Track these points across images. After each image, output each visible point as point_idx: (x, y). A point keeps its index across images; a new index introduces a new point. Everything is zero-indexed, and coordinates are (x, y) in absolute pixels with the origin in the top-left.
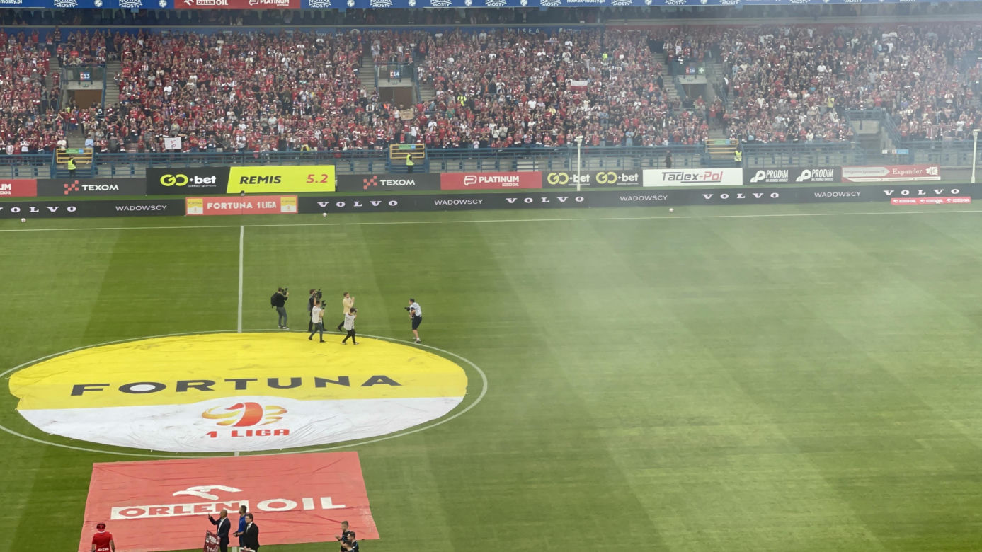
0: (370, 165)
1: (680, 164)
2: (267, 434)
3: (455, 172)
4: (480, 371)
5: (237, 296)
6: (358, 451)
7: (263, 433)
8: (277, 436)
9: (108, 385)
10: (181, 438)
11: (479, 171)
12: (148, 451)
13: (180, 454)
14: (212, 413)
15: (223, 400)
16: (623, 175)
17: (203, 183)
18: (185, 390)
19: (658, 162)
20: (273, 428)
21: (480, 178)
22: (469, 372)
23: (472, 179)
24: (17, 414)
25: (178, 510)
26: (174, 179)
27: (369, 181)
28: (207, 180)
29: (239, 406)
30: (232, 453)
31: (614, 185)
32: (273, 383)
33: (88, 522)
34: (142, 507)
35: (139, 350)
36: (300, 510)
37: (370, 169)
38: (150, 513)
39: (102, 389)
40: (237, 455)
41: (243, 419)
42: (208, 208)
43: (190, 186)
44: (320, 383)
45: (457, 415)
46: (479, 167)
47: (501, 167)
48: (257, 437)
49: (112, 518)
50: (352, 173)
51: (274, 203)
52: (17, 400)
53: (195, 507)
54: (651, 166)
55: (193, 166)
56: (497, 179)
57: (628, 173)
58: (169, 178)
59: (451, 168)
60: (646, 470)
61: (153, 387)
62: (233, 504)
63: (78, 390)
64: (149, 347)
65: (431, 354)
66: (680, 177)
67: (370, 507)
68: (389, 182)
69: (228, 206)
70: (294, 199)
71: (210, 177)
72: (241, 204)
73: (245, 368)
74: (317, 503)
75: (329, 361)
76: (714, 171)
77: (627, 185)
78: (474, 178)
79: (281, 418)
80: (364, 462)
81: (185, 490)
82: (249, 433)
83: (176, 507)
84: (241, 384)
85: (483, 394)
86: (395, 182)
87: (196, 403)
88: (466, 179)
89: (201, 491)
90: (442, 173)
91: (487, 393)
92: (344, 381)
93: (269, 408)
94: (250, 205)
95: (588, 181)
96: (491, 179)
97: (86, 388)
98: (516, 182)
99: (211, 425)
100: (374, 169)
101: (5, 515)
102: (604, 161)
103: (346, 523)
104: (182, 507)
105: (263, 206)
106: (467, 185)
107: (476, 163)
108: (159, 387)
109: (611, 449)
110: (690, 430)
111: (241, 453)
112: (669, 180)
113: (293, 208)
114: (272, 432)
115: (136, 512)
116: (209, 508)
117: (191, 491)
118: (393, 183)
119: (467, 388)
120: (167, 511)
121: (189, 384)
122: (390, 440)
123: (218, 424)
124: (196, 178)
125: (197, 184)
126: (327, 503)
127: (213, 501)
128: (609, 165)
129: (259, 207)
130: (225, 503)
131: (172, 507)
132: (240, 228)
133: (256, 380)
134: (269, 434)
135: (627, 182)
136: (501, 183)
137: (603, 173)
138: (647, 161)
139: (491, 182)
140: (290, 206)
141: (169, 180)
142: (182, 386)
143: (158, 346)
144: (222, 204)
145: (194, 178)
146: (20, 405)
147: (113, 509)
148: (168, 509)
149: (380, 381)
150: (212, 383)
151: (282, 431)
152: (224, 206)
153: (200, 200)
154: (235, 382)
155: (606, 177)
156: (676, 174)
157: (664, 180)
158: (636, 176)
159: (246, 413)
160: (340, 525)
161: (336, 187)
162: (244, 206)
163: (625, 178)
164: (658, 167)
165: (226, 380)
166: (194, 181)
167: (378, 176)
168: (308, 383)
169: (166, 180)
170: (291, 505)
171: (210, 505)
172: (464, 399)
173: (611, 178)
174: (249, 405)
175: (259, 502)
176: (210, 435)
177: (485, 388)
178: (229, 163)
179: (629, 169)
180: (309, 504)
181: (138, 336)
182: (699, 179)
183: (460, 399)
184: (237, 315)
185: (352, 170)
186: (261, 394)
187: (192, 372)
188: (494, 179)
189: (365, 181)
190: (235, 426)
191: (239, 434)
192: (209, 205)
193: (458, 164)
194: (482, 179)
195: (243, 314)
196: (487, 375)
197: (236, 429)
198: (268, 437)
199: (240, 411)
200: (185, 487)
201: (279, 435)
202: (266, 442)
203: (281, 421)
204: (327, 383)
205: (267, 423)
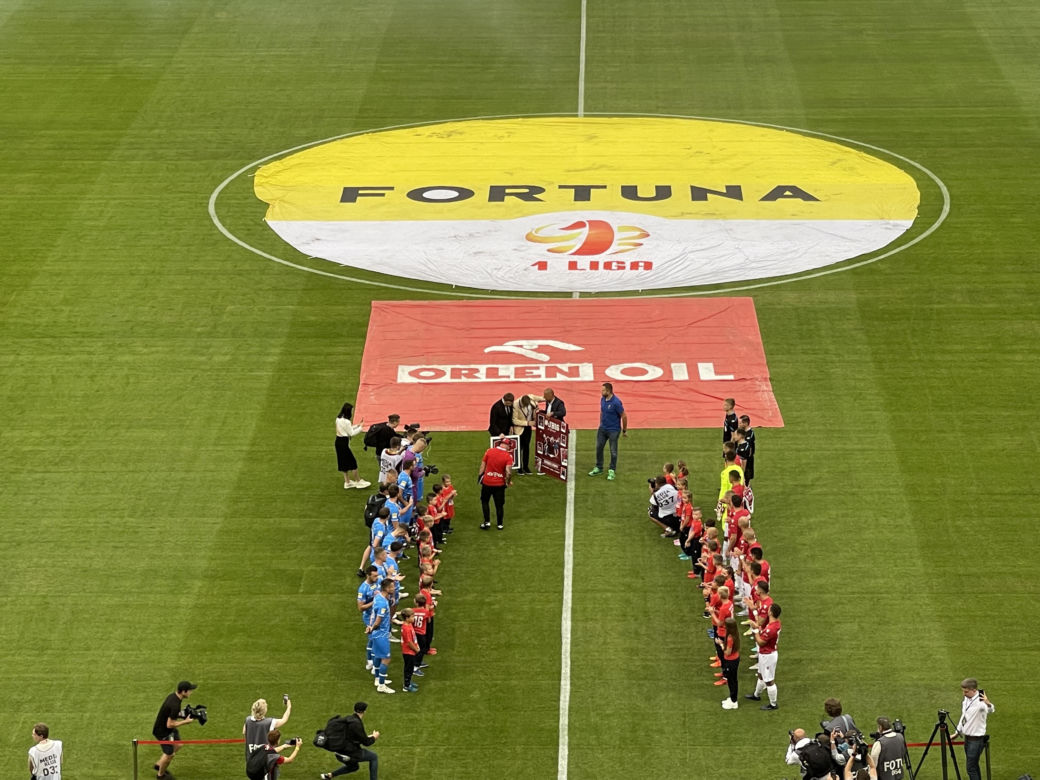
2: (620, 268)
4: (940, 183)
5: (578, 62)
6: (754, 296)
7: (614, 266)
8: (634, 271)
9: (392, 188)
10: (496, 269)
12: (448, 287)
13: (494, 292)
14: (541, 234)
15: (556, 214)
18: (501, 199)
20: (628, 259)
22: (924, 184)
24: (267, 227)
25: (492, 373)
29: (580, 225)
30: (569, 294)
32: (630, 192)
34: (441, 367)
35: (434, 139)
36: (667, 379)
38: (452, 376)
39: (383, 195)
40: (576, 296)
41: (585, 244)
44: (699, 194)
45: (903, 248)
48: (606, 271)
49: (399, 381)
52: (264, 206)
53: (516, 369)
61: (455, 194)
62: (570, 368)
63: (350, 195)
64: (449, 136)
65: (865, 155)
67: (771, 379)
73: (588, 169)
74: (693, 371)
75: (712, 162)
79: (641, 244)
80: (763, 313)
81: (501, 344)
82: (594, 266)
83: (488, 369)
84: (582, 193)
85: (943, 216)
87: (518, 218)
89: (526, 347)
91: (949, 215)
92: (734, 192)
93: (623, 229)
97: (360, 192)
99: (539, 252)
101: (251, 371)
103: (733, 403)
104: (497, 369)
108: (465, 194)
111: (583, 294)
114: (628, 265)
115: (432, 374)
116: (536, 372)
117: (509, 347)
119: (918, 208)
120: (476, 375)
121: (507, 191)
122: (802, 282)
123: (549, 250)
126: (706, 371)
127: (542, 362)
130: (559, 366)
131: (483, 368)
133: (605, 187)
134: (624, 268)
142: (497, 193)
143: (461, 133)
146: (269, 213)
147: (400, 368)
148: (477, 371)
149: (788, 193)
150: (541, 190)
151: (641, 264)
154: (573, 190)
159: (589, 235)
160: (725, 405)
165: (560, 187)
168: (681, 195)
170: (655, 372)
171: (538, 368)
172: (914, 223)
174: (594, 224)
175: (608, 366)
176: (537, 267)
177: (947, 208)
180: (680, 372)
181: (435, 118)
183: (909, 224)
184: (577, 90)
186: (612, 208)
187: (511, 174)
190: (573, 254)
191: (579, 267)
195: (586, 89)
196: (949, 188)
197: (575, 258)
198: (621, 271)
199: (581, 233)
200: (501, 342)
201: (637, 269)
202: (619, 279)
203: (640, 248)
204: (709, 195)
205: (621, 252)
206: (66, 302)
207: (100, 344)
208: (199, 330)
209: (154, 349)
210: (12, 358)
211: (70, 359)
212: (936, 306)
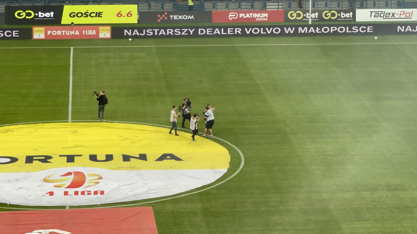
0: (162, 5)
1: (382, 5)
2: (89, 194)
3: (223, 10)
4: (239, 152)
5: (68, 96)
6: (153, 206)
7: (86, 193)
8: (95, 195)
10: (29, 196)
11: (240, 10)
12: (5, 205)
14: (50, 178)
15: (58, 169)
16: (342, 13)
17: (45, 17)
19: (366, 4)
20: (93, 190)
21: (240, 14)
22: (232, 152)
23: (234, 16)
26: (24, 14)
27: (161, 16)
28: (47, 15)
29: (69, 174)
30: (64, 207)
31: (336, 20)
32: (93, 158)
37: (162, 8)
40: (68, 208)
41: (72, 183)
42: (48, 34)
43: (35, 19)
44: (126, 158)
45: (222, 182)
46: (239, 7)
47: (255, 7)
48: (82, 196)
50: (149, 11)
51: (94, 31)
54: (362, 7)
55: (37, 4)
56: (252, 15)
57: (345, 12)
58: (21, 13)
59: (220, 7)
60: (356, 222)
61: (9, 160)
64: (6, 132)
66: (382, 15)
68: (175, 17)
69: (62, 33)
70: (109, 28)
71: (50, 13)
72: (71, 32)
73: (73, 147)
75: (132, 143)
76: (406, 10)
77: (345, 21)
78: (236, 15)
79: (99, 183)
80: (157, 214)
81: (31, 232)
82: (76, 193)
84: (70, 159)
85: (241, 167)
86: (180, 17)
87: (39, 171)
88: (230, 15)
89: (43, 233)
90: (214, 11)
91: (244, 167)
92: (143, 157)
93: (91, 175)
94: (77, 33)
95: (317, 17)
96: (248, 16)
98: (265, 17)
99: (50, 187)
100: (165, 8)
102: (328, 3)
105: (87, 34)
106: (231, 19)
107: (237, 4)
108: (14, 160)
109: (332, 207)
110: (387, 194)
111: (71, 207)
112: (375, 17)
113: (108, 35)
114: (92, 193)
117: (36, 233)
118: (178, 17)
119: (230, 163)
121: (34, 158)
122: (175, 199)
123: (54, 186)
124: (40, 13)
125: (41, 18)
128: (331, 6)
129: (84, 34)
132: (70, 49)
133: (81, 156)
134: (90, 194)
135: (344, 18)
136: (255, 18)
137: (328, 12)
138: (359, 3)
139: (248, 17)
140: (105, 33)
141: (21, 14)
142: (29, 160)
143: (12, 131)
144: (58, 31)
145: (38, 13)
149: (168, 157)
150: (50, 157)
151: (99, 192)
152: (59, 33)
153: (42, 29)
154: (66, 157)
155: (329, 14)
156: (380, 13)
157: (371, 16)
158: (351, 14)
159: (74, 178)
161: (138, 20)
162: (73, 33)
163: (343, 15)
164: (367, 8)
165: (60, 156)
166: (38, 15)
167: (168, 12)
168: (118, 159)
169: (19, 14)
172: (227, 171)
173: (333, 15)
174: (76, 173)
176: (49, 194)
177: (243, 163)
178: (63, 2)
179: (346, 9)
182: (396, 16)
183: (225, 171)
184: (68, 110)
185: (150, 8)
186: (84, 166)
187: (36, 150)
188: (250, 15)
189: (159, 16)
190: (67, 188)
191: (69, 194)
192: (49, 32)
193: (225, 4)
194: (241, 15)
195: (72, 109)
196: (244, 153)
197: (67, 190)
198: (89, 196)
199: (70, 178)
201: (97, 194)
202: (89, 199)
203: (98, 184)
204: (131, 159)
205: (89, 186)
212: (239, 210)
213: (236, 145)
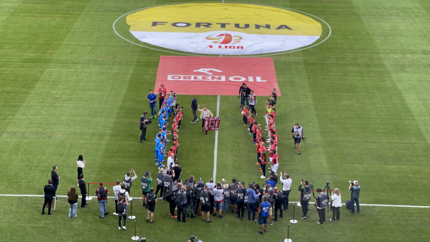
2: (234, 48)
4: (328, 25)
6: (273, 57)
7: (232, 47)
8: (238, 49)
9: (167, 22)
10: (197, 47)
12: (183, 52)
13: (196, 54)
14: (211, 37)
18: (199, 26)
20: (236, 45)
24: (130, 33)
25: (195, 78)
29: (222, 35)
30: (218, 55)
32: (237, 26)
33: (158, 80)
34: (180, 76)
35: (180, 8)
36: (247, 81)
38: (184, 79)
39: (164, 24)
40: (221, 56)
41: (224, 40)
44: (258, 27)
45: (317, 44)
48: (230, 49)
49: (168, 79)
53: (203, 77)
60: (401, 73)
61: (186, 25)
62: (218, 77)
63: (155, 24)
64: (184, 7)
67: (277, 82)
73: (225, 19)
74: (255, 79)
75: (262, 17)
79: (240, 41)
80: (276, 62)
81: (198, 69)
82: (226, 47)
83: (194, 77)
84: (223, 26)
85: (329, 35)
87: (204, 32)
89: (206, 71)
91: (331, 35)
92: (268, 26)
97: (158, 23)
99: (210, 42)
101: (124, 75)
104: (197, 77)
108: (188, 25)
109: (386, 63)
110: (423, 56)
111: (223, 55)
114: (236, 47)
115: (178, 78)
116: (208, 78)
117: (201, 70)
119: (322, 33)
120: (191, 78)
121: (201, 24)
122: (287, 54)
123: (213, 42)
126: (259, 79)
127: (210, 75)
130: (215, 76)
131: (193, 77)
133: (230, 24)
134: (235, 48)
142: (198, 25)
143: (188, 7)
146: (131, 29)
147: (168, 76)
148: (191, 77)
149: (284, 27)
150: (211, 24)
151: (240, 47)
154: (220, 25)
159: (224, 39)
165: (217, 24)
168: (252, 26)
170: (243, 79)
171: (209, 77)
172: (320, 37)
174: (226, 35)
175: (230, 77)
176: (209, 47)
177: (330, 33)
180: (251, 79)
181: (180, 2)
183: (318, 37)
186: (232, 30)
187: (202, 19)
190: (220, 43)
191: (222, 47)
196: (331, 27)
198: (234, 49)
199: (222, 37)
200: (198, 68)
201: (239, 48)
202: (234, 51)
203: (240, 43)
204: (260, 27)
205: (234, 43)
206: (70, 53)
207: (80, 66)
208: (109, 63)
209: (96, 68)
210: (54, 69)
211: (71, 70)
212: (326, 62)
213: (327, 21)
